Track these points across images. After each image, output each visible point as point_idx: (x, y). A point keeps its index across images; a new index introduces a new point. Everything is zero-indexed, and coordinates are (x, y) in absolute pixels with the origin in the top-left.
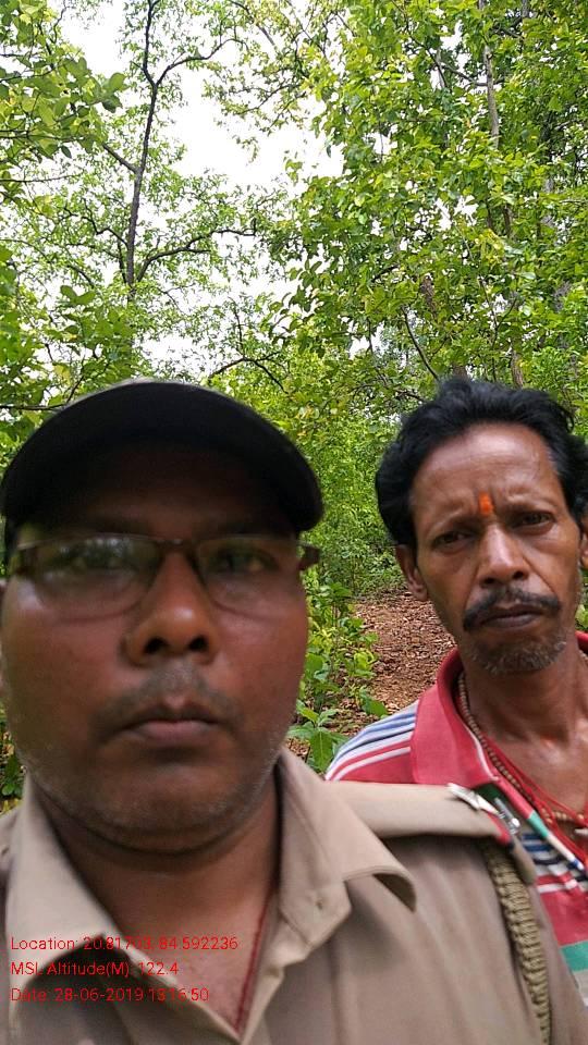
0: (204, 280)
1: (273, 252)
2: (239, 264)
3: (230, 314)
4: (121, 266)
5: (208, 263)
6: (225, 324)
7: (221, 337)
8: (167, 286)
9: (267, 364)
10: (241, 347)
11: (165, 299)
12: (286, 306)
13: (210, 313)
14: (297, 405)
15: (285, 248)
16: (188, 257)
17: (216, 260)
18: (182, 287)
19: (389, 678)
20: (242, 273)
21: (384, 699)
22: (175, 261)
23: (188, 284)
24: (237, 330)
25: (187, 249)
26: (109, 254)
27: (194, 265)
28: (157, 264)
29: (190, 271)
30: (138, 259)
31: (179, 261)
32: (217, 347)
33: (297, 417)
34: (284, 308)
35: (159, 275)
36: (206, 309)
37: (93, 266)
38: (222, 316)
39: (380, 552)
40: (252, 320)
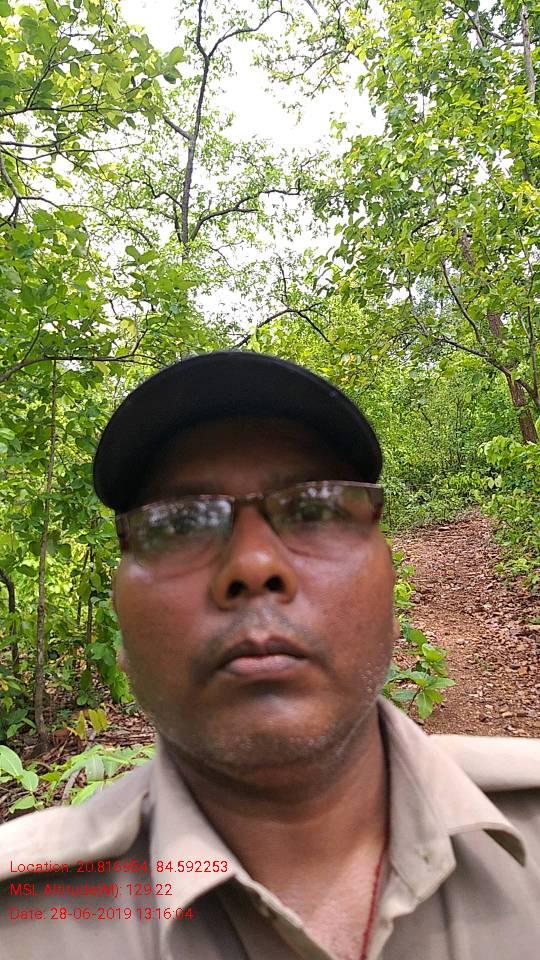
0: (251, 237)
1: (316, 209)
2: (284, 222)
3: (275, 269)
4: (177, 227)
5: (256, 221)
6: (271, 278)
7: (267, 290)
8: (216, 244)
9: (309, 314)
10: (286, 299)
11: (216, 255)
12: (330, 260)
13: (257, 268)
14: (340, 352)
15: (328, 205)
16: (237, 216)
17: (262, 219)
18: (231, 244)
19: (426, 608)
20: (287, 230)
21: (422, 627)
22: (225, 221)
23: (236, 242)
24: (282, 283)
25: (236, 209)
26: (166, 215)
27: (242, 224)
28: (209, 223)
29: (240, 230)
30: (192, 220)
31: (228, 221)
32: (264, 299)
33: (340, 364)
34: (328, 261)
35: (211, 234)
36: (253, 264)
37: (151, 227)
38: (268, 271)
39: (415, 490)
40: (296, 273)
